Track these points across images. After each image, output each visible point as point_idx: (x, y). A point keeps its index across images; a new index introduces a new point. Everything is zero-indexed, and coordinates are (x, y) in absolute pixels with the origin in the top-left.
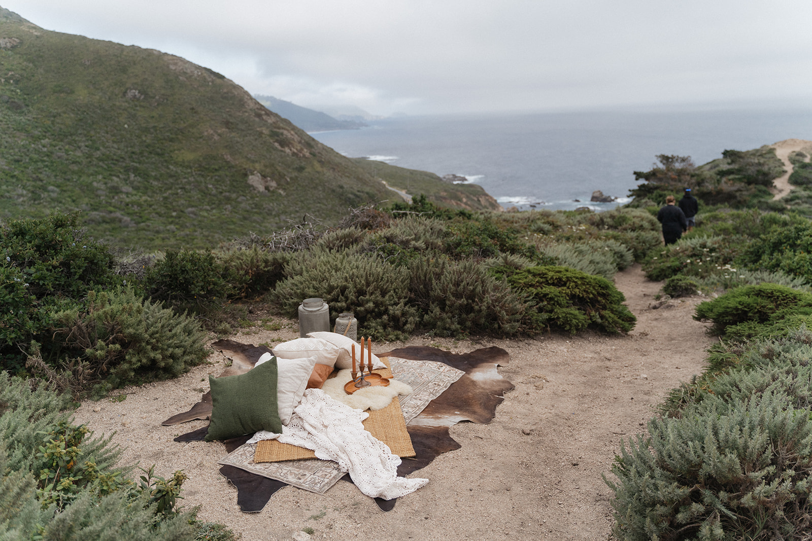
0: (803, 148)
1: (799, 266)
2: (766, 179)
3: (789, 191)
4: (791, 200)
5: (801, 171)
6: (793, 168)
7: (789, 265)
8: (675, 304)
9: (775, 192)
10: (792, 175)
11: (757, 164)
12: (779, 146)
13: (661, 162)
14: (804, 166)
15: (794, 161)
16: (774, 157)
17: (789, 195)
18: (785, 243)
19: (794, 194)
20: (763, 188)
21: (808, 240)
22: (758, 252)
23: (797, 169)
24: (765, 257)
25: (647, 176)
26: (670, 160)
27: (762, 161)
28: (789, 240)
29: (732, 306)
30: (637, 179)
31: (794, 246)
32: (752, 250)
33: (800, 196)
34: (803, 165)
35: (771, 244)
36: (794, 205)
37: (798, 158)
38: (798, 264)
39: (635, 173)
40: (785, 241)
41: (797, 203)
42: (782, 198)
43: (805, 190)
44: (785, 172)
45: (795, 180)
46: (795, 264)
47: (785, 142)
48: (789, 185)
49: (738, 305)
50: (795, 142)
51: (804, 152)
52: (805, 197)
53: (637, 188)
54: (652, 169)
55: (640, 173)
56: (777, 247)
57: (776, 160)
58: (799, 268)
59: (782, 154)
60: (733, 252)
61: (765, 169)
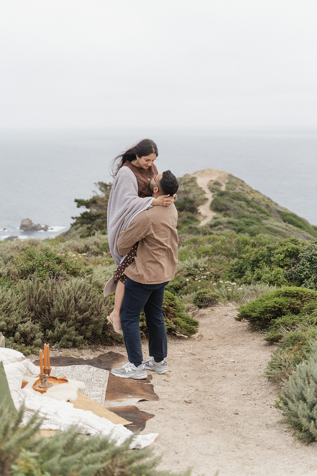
0: (219, 177)
1: (276, 278)
2: (192, 206)
3: (212, 217)
4: (215, 226)
5: (219, 198)
6: (213, 196)
7: (269, 278)
8: (206, 313)
9: (200, 218)
10: (213, 203)
11: (183, 192)
12: (199, 175)
13: (100, 189)
14: (222, 194)
15: (213, 189)
16: (196, 185)
17: (212, 221)
18: (261, 260)
19: (216, 220)
20: (190, 214)
21: (279, 257)
22: (241, 269)
23: (216, 196)
24: (248, 273)
25: (88, 204)
26: (108, 188)
27: (187, 189)
28: (264, 258)
29: (270, 305)
30: (78, 207)
31: (269, 263)
32: (236, 267)
33: (221, 221)
34: (220, 193)
35: (251, 262)
36: (217, 230)
37: (216, 186)
38: (275, 277)
39: (76, 201)
40: (261, 258)
41: (220, 229)
42: (207, 224)
43: (224, 216)
44: (206, 199)
45: (216, 207)
46: (273, 277)
47: (203, 172)
48: (211, 211)
49: (274, 304)
50: (212, 171)
51: (220, 181)
52: (225, 223)
53: (79, 216)
54: (92, 197)
55: (81, 200)
56: (255, 264)
57: (198, 189)
58: (276, 280)
59: (203, 182)
60: (220, 270)
61: (191, 196)
